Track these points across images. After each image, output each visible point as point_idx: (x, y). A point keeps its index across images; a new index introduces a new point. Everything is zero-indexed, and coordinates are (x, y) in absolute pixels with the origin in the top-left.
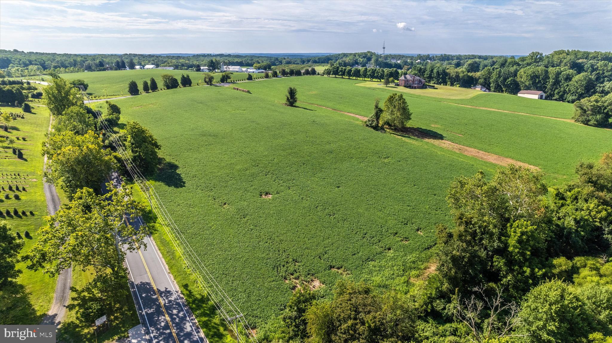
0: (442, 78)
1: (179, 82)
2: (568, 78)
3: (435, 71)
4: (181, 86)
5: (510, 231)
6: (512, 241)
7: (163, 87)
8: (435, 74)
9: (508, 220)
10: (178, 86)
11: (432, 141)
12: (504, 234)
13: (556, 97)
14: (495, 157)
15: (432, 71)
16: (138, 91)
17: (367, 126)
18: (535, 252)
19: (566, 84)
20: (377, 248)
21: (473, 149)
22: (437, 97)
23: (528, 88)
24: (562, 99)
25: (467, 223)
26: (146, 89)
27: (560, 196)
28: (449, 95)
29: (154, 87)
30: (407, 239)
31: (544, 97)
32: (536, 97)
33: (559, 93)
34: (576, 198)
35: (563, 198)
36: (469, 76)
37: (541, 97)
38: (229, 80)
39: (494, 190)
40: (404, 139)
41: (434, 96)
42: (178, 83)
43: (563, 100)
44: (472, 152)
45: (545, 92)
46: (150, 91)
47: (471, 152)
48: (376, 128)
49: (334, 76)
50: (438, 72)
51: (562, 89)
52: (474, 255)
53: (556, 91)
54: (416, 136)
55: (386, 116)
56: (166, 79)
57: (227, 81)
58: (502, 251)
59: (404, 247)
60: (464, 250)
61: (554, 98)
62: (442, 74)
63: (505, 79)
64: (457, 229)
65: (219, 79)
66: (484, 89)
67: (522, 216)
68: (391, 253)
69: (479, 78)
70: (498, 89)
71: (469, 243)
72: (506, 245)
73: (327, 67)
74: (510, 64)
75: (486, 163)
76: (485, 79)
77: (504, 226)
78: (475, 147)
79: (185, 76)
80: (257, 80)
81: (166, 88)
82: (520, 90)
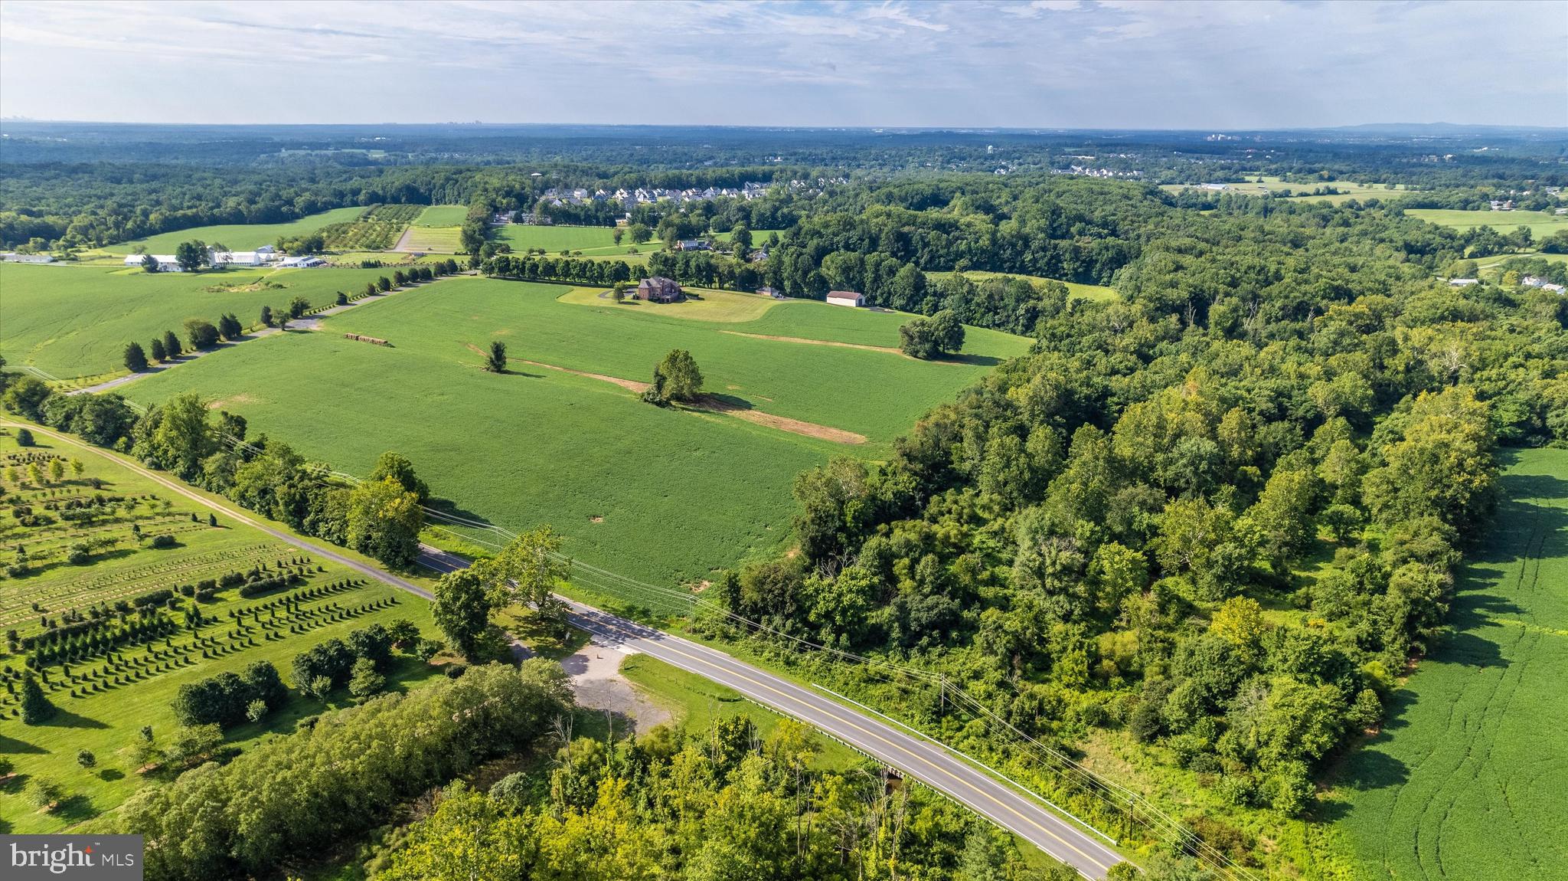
0: (706, 276)
1: (220, 332)
2: (892, 272)
3: (693, 263)
4: (230, 342)
5: (847, 511)
6: (849, 519)
8: (693, 269)
9: (843, 503)
11: (736, 413)
12: (842, 514)
13: (879, 301)
14: (817, 427)
15: (687, 264)
16: (146, 361)
17: (646, 401)
18: (866, 524)
19: (889, 282)
20: (739, 548)
21: (789, 420)
22: (710, 319)
23: (840, 287)
24: (887, 304)
25: (816, 510)
27: (883, 472)
28: (728, 314)
30: (760, 536)
31: (864, 302)
32: (852, 303)
33: (882, 294)
34: (895, 473)
35: (885, 474)
36: (748, 270)
37: (860, 304)
38: (306, 313)
39: (830, 480)
40: (703, 416)
41: (705, 319)
42: (218, 335)
43: (888, 306)
44: (790, 424)
45: (862, 292)
47: (788, 424)
48: (660, 404)
49: (498, 275)
50: (698, 266)
51: (886, 289)
52: (824, 535)
53: (879, 291)
54: (715, 407)
55: (670, 386)
58: (843, 528)
59: (761, 542)
60: (817, 531)
61: (877, 302)
62: (705, 269)
63: (805, 273)
64: (808, 517)
66: (776, 294)
67: (853, 498)
68: (752, 550)
69: (766, 273)
70: (797, 293)
71: (819, 525)
72: (845, 523)
74: (806, 234)
75: (809, 438)
76: (775, 273)
77: (842, 508)
78: (792, 417)
80: (357, 303)
82: (829, 290)
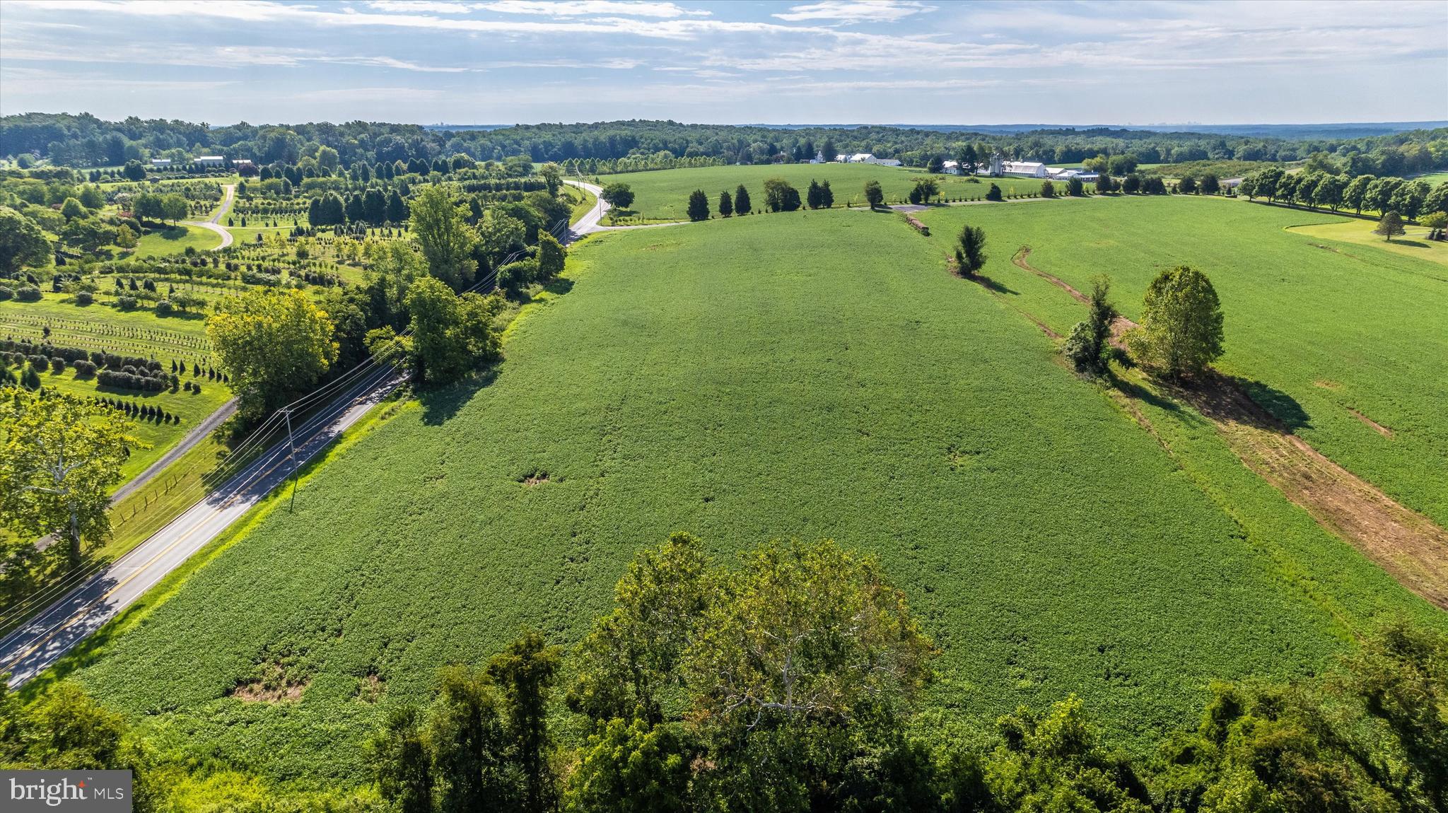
1: (804, 197)
4: (808, 207)
7: (763, 207)
10: (798, 206)
16: (707, 212)
26: (725, 209)
29: (744, 205)
38: (932, 199)
42: (798, 199)
46: (734, 214)
49: (1265, 199)
56: (772, 189)
57: (926, 199)
65: (907, 195)
73: (1258, 171)
79: (820, 184)
80: (1013, 200)
81: (770, 209)
